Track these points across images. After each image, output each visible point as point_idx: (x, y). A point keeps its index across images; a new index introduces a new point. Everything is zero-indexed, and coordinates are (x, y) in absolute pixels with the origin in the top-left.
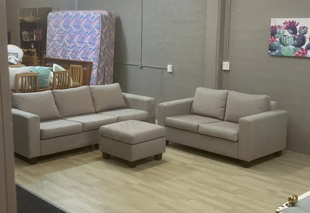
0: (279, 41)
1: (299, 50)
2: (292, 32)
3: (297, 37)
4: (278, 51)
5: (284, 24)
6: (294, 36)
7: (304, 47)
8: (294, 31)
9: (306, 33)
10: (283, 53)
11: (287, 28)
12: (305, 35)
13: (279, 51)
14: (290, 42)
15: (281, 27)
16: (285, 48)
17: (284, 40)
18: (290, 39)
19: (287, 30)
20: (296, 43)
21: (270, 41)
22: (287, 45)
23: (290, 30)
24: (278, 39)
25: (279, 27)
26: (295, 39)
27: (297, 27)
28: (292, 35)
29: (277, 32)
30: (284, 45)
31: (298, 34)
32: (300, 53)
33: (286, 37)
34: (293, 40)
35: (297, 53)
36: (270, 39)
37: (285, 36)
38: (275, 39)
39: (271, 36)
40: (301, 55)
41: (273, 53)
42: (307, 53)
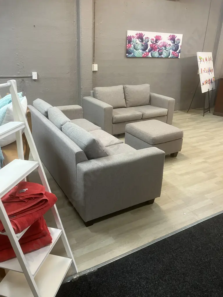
0: (133, 47)
1: (144, 52)
2: (140, 41)
3: (143, 44)
4: (132, 54)
5: (136, 35)
6: (142, 43)
7: (147, 51)
8: (142, 41)
9: (148, 42)
10: (136, 55)
11: (138, 38)
12: (148, 43)
13: (133, 54)
14: (139, 47)
15: (134, 37)
16: (137, 51)
17: (136, 46)
18: (139, 46)
19: (138, 40)
20: (143, 48)
21: (127, 47)
22: (138, 50)
24: (132, 46)
25: (133, 37)
26: (142, 45)
27: (143, 38)
28: (140, 43)
29: (132, 40)
30: (136, 50)
31: (144, 42)
32: (145, 54)
33: (138, 44)
34: (141, 46)
35: (143, 55)
36: (127, 45)
37: (137, 43)
38: (131, 45)
39: (128, 43)
40: (146, 56)
41: (130, 56)
42: (148, 55)
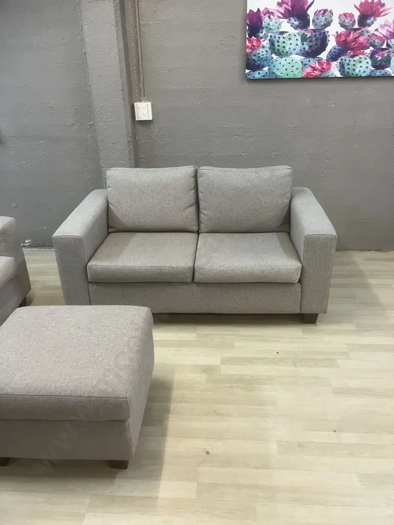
0: (268, 46)
1: (313, 62)
2: (297, 23)
3: (309, 35)
4: (266, 69)
5: (280, 4)
6: (303, 31)
7: (324, 56)
8: (304, 22)
9: (328, 24)
10: (278, 73)
11: (287, 15)
12: (326, 30)
13: (269, 69)
14: (293, 46)
15: (272, 13)
16: (283, 60)
17: (280, 44)
18: (293, 41)
19: (286, 20)
20: (307, 49)
21: (248, 47)
22: (287, 54)
23: (292, 20)
24: (266, 43)
25: (268, 13)
26: (304, 39)
27: (309, 12)
28: (296, 32)
29: (264, 24)
30: (280, 54)
31: (311, 27)
32: (314, 69)
33: (285, 35)
34: (299, 42)
35: (309, 70)
36: (247, 43)
37: (282, 33)
38: (258, 41)
39: (250, 37)
40: (317, 73)
41: (257, 75)
42: (329, 69)
